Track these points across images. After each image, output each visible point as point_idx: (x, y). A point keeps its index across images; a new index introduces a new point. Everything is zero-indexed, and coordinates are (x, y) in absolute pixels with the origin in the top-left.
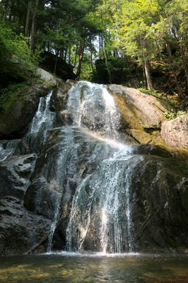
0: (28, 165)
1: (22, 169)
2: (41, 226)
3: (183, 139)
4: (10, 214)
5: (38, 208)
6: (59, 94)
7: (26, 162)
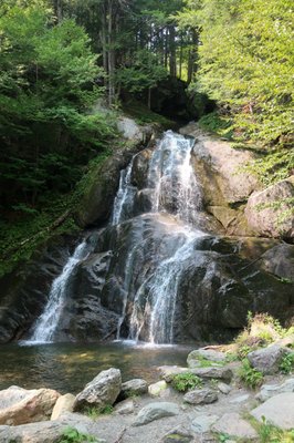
0: (104, 265)
1: (99, 269)
2: (112, 320)
3: (267, 219)
4: (90, 310)
5: (111, 305)
6: (140, 165)
7: (102, 261)
